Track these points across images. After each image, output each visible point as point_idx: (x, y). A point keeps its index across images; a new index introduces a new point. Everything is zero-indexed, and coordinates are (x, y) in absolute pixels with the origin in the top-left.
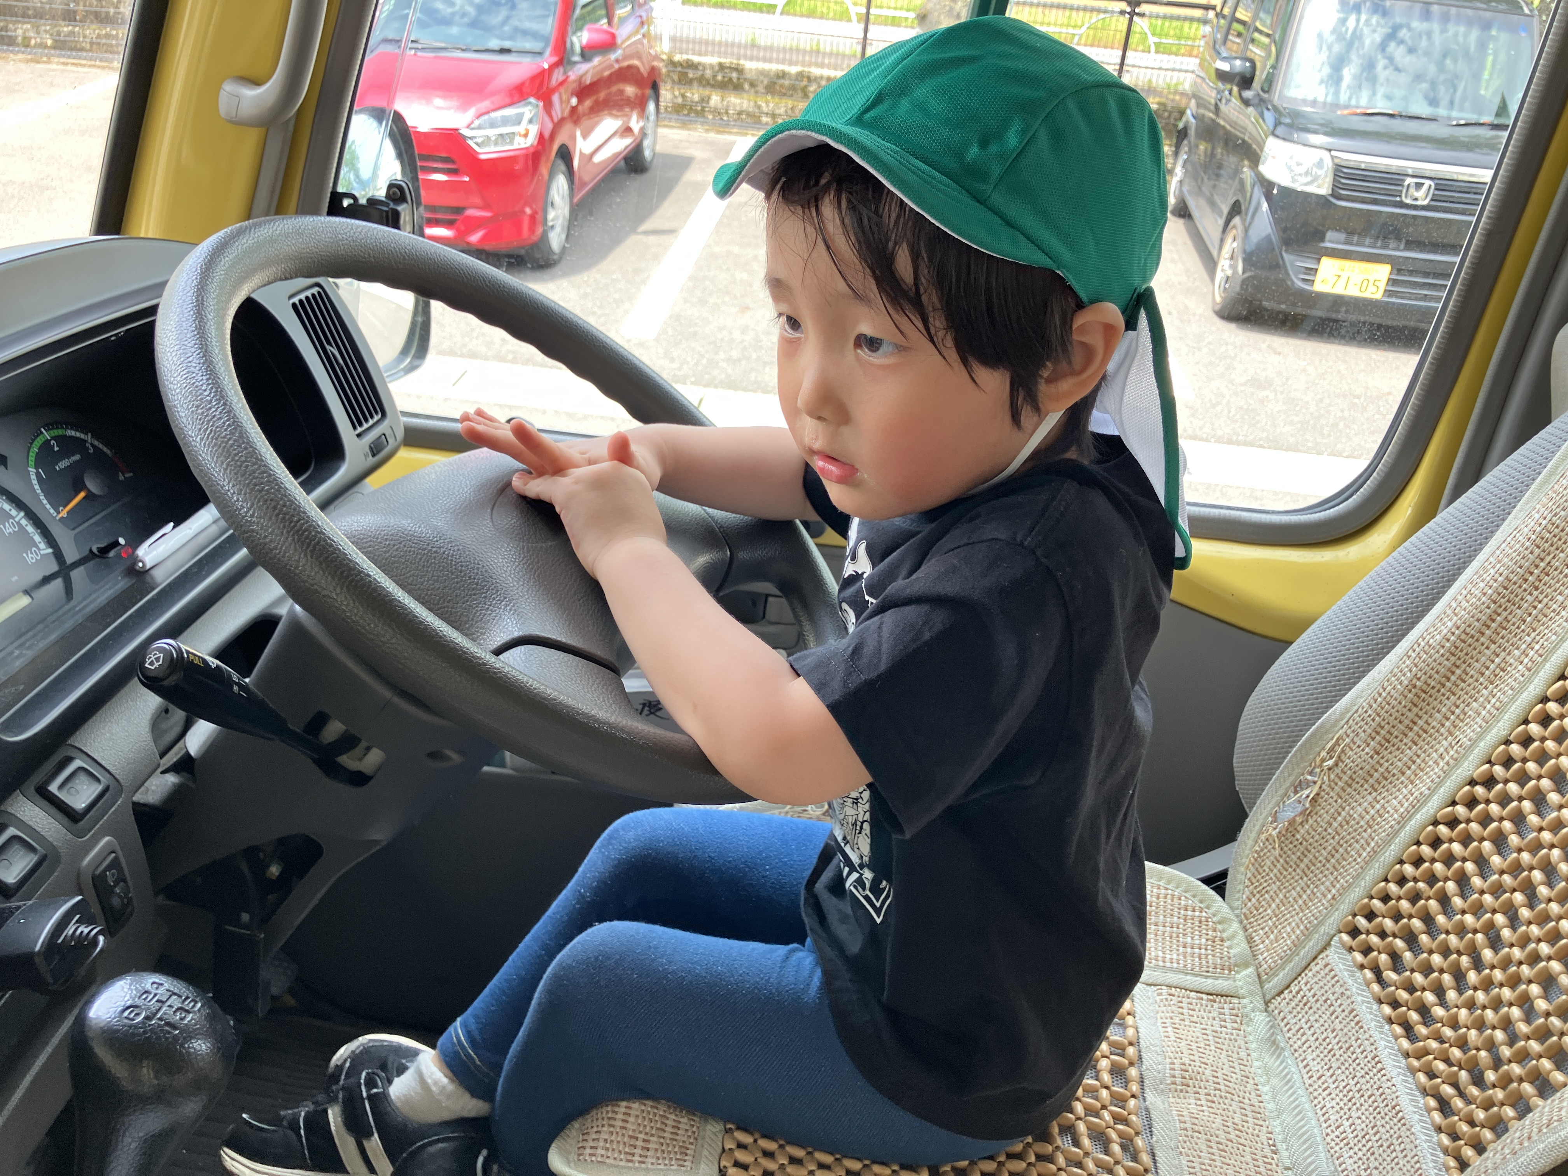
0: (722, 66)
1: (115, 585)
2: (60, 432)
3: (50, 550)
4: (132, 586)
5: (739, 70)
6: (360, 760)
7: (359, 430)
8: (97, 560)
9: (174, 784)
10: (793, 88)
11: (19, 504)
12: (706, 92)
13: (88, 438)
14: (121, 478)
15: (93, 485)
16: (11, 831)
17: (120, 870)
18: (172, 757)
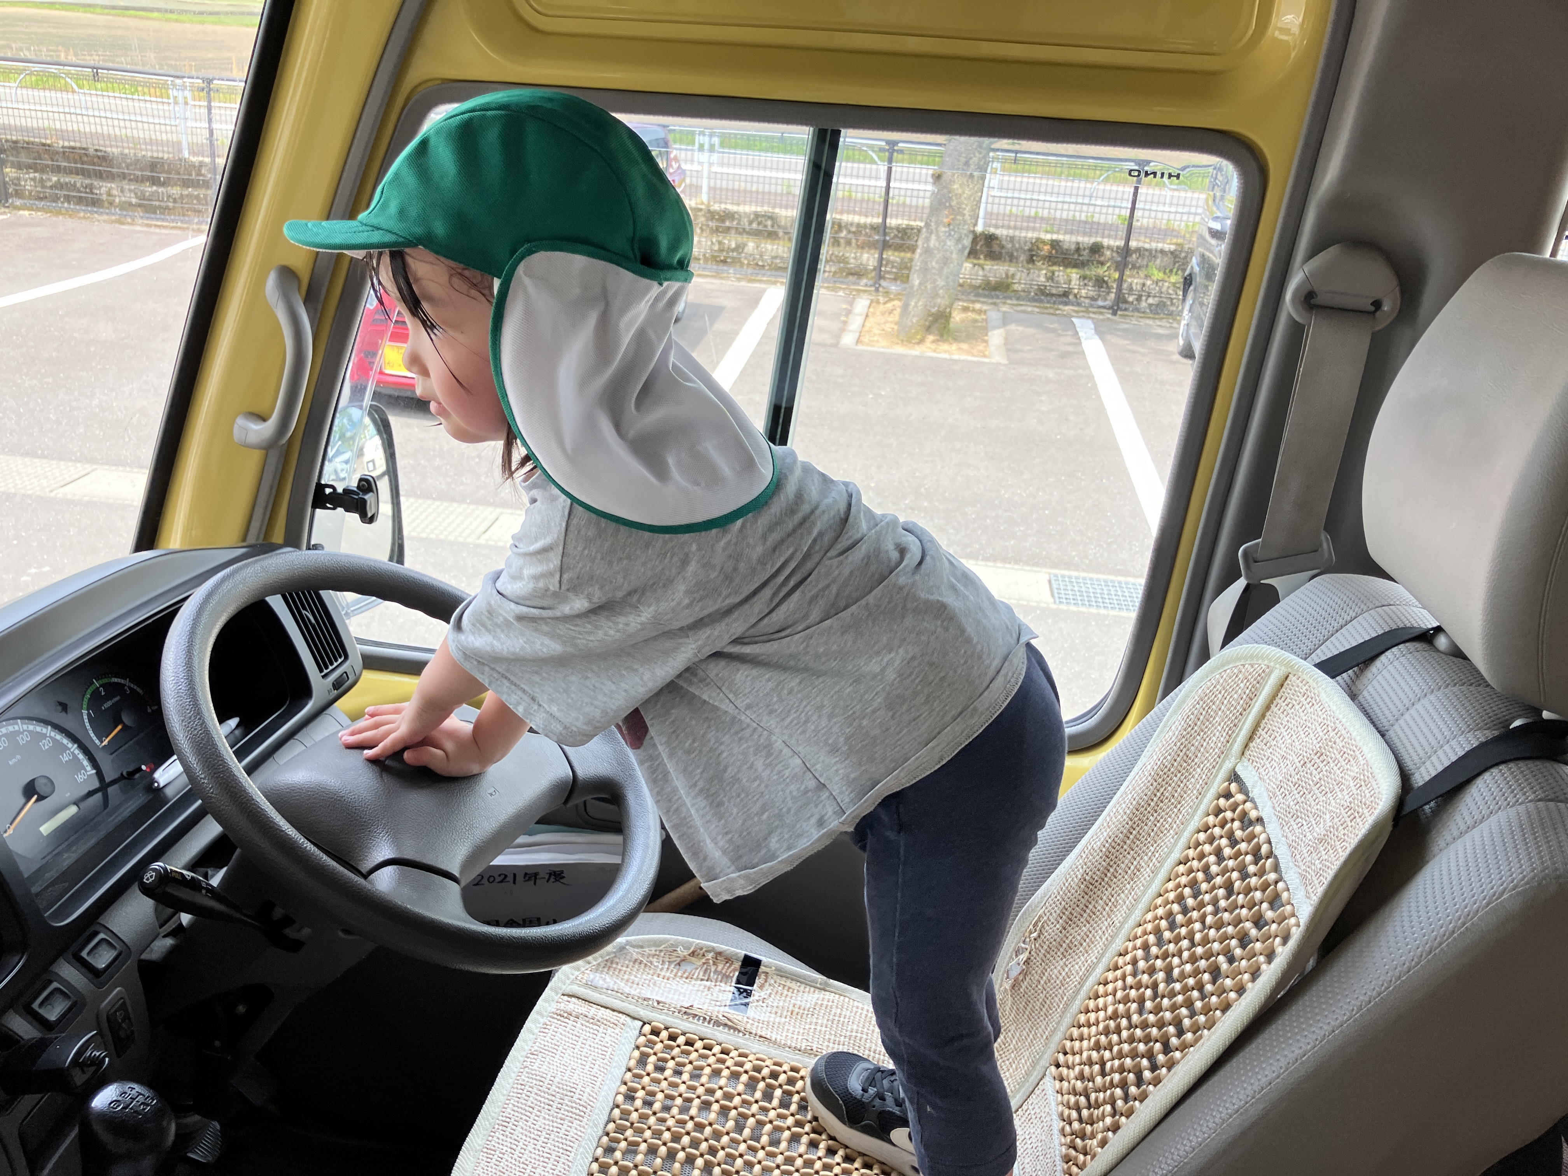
0: (757, 215)
1: (137, 801)
2: (105, 681)
3: (94, 771)
4: (149, 801)
5: (775, 218)
6: (299, 931)
7: (325, 671)
8: (126, 781)
9: (171, 945)
11: (74, 739)
12: (742, 239)
13: (127, 682)
14: (149, 711)
15: (127, 719)
16: (55, 985)
17: (126, 1011)
18: (171, 925)
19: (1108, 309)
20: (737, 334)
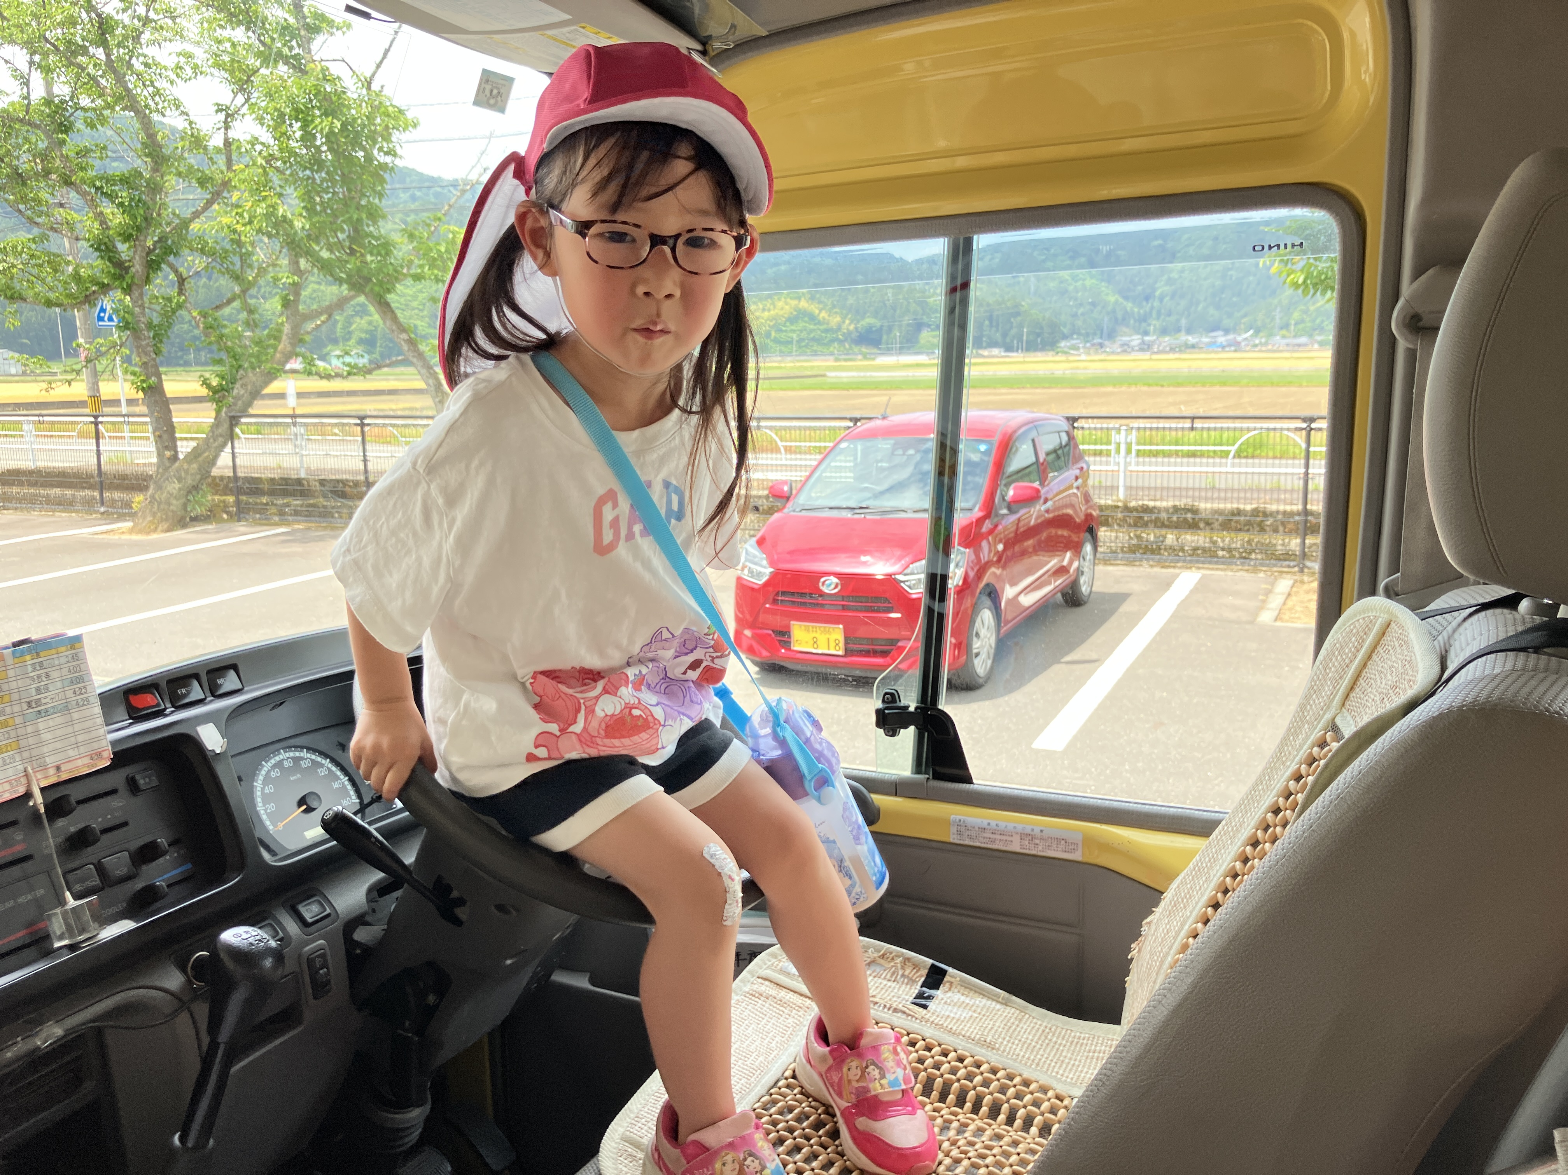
0: (1176, 509)
5: (1195, 511)
10: (1249, 523)
12: (1163, 532)
20: (1145, 614)
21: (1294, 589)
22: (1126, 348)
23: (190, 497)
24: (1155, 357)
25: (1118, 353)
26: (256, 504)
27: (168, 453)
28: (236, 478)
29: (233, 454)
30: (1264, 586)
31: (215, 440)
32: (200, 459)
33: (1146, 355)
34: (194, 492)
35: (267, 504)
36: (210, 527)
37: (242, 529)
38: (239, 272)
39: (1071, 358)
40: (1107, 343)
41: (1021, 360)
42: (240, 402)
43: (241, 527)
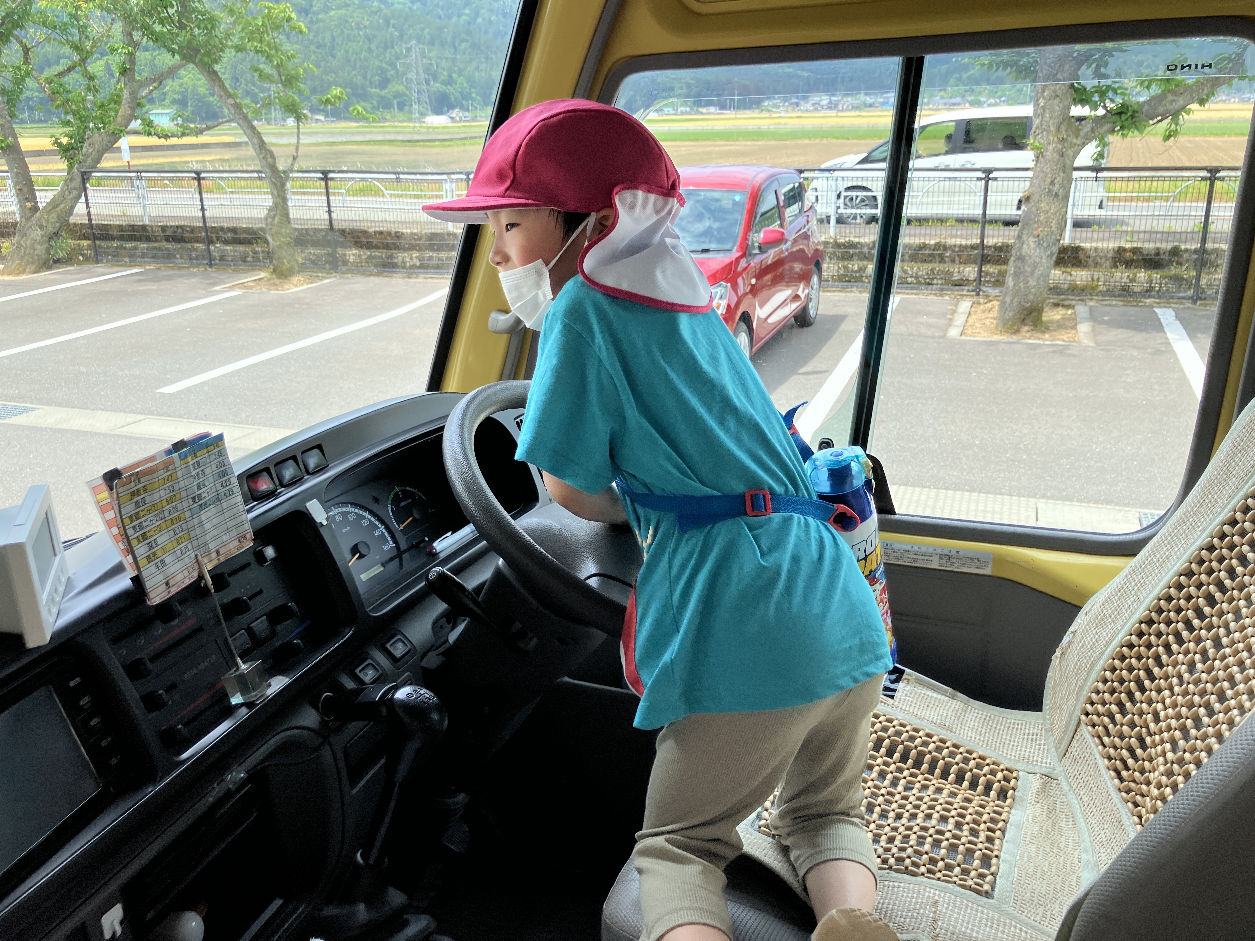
1: (422, 560)
2: (403, 488)
3: (394, 545)
4: (429, 560)
6: (527, 644)
8: (415, 549)
9: (441, 661)
10: (932, 255)
11: (382, 522)
13: (416, 491)
14: (430, 511)
15: (416, 514)
19: (1188, 299)
21: (973, 309)
22: (817, 107)
23: (53, 243)
24: (840, 114)
25: (811, 111)
26: (108, 247)
27: (29, 204)
28: (91, 225)
29: (87, 204)
30: (950, 307)
31: (70, 193)
32: (58, 209)
33: (833, 113)
34: (55, 238)
35: (117, 247)
36: (72, 268)
37: (101, 270)
38: (78, 43)
39: (774, 115)
40: (802, 103)
41: (734, 116)
42: (89, 159)
43: (100, 268)
